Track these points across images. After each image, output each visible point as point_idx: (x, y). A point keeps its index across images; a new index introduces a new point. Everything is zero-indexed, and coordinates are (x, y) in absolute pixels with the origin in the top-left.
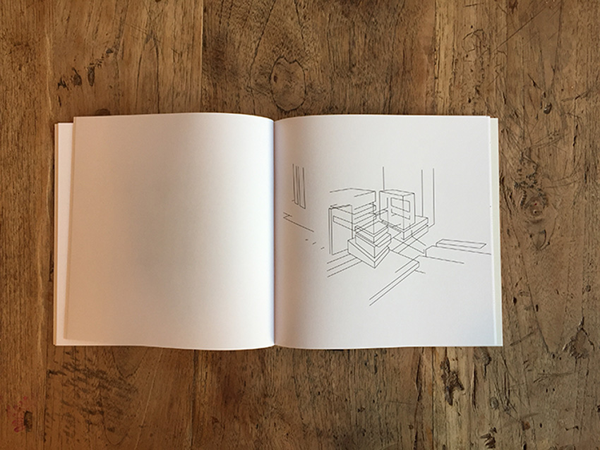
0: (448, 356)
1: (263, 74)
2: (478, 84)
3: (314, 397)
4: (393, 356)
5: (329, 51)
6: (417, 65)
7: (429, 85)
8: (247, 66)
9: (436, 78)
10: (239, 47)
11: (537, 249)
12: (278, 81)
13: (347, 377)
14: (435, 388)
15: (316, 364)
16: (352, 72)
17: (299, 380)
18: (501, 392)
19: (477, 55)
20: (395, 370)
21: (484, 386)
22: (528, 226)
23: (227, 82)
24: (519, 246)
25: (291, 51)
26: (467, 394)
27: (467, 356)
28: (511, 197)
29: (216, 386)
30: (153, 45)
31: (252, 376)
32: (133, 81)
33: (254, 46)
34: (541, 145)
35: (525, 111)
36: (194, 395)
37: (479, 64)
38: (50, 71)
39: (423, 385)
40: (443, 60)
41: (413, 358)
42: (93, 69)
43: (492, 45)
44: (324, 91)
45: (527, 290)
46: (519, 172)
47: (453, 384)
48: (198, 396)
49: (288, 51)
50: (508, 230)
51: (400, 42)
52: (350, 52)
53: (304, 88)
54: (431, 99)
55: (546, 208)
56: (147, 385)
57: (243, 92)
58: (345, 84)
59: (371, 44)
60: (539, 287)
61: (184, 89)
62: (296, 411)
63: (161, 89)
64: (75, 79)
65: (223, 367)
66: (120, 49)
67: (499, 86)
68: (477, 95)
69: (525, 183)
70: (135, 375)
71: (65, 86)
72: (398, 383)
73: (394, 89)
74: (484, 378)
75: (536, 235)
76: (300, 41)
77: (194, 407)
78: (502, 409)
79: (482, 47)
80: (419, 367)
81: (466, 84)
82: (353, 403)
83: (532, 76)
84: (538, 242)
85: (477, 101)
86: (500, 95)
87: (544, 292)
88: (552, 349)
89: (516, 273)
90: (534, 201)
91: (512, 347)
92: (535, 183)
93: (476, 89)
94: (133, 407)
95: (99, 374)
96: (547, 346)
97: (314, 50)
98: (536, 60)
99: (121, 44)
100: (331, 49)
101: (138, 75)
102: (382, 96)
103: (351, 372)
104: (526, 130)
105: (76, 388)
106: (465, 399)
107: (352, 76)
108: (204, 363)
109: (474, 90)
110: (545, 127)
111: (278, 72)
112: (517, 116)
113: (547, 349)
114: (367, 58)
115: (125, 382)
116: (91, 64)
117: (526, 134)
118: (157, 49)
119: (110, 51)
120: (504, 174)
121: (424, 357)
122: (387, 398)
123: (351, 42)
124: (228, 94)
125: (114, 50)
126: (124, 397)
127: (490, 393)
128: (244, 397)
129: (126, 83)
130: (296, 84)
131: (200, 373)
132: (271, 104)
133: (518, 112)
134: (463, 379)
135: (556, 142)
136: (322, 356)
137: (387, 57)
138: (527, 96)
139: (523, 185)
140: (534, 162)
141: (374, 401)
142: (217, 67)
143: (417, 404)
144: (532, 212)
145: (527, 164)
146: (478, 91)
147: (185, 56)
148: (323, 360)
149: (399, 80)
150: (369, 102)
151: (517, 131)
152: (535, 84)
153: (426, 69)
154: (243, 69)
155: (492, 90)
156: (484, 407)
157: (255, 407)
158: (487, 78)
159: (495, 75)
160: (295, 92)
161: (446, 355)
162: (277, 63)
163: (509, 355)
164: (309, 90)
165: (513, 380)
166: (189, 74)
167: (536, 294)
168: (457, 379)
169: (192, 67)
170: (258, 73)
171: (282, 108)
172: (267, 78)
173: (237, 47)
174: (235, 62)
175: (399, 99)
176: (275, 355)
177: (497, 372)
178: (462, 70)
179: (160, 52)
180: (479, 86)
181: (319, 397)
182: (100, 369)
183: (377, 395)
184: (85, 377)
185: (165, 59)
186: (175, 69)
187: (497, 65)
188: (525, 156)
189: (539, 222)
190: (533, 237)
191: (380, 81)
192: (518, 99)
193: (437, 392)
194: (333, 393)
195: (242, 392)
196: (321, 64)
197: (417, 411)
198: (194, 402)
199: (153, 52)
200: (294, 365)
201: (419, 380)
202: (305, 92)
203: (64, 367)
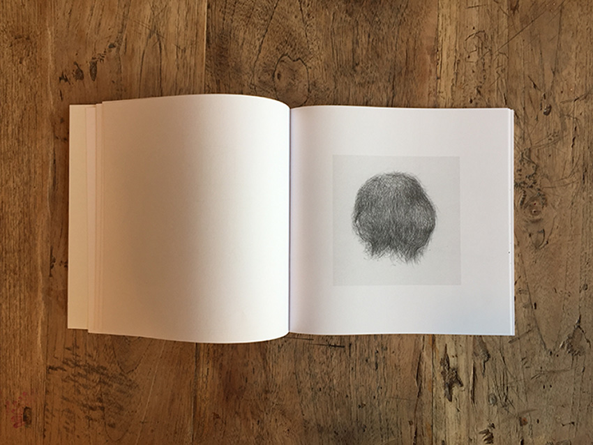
0: (448, 352)
1: (267, 71)
2: (480, 84)
3: (316, 393)
4: (393, 352)
5: (333, 49)
6: (419, 65)
7: (431, 86)
8: (250, 63)
9: (438, 78)
10: (243, 44)
11: (536, 248)
12: (282, 79)
13: (348, 373)
14: (434, 384)
15: (317, 360)
16: (355, 71)
17: (301, 376)
18: (499, 388)
19: (479, 57)
20: (395, 366)
21: (483, 382)
22: (527, 225)
23: (230, 79)
24: (518, 245)
25: (294, 49)
26: (467, 390)
27: (467, 353)
29: (217, 382)
30: (156, 41)
31: (254, 372)
32: (136, 77)
33: (258, 43)
34: (540, 146)
35: (525, 113)
36: (196, 391)
37: (481, 65)
38: (51, 64)
39: (423, 381)
40: (445, 61)
41: (414, 355)
42: (95, 64)
43: (494, 47)
44: (328, 89)
45: (526, 289)
46: (519, 172)
47: (452, 380)
48: (199, 392)
49: (291, 49)
51: (403, 42)
52: (354, 51)
53: (307, 86)
54: (433, 98)
55: (545, 208)
56: (148, 381)
57: (246, 89)
58: (348, 82)
59: (374, 44)
60: (537, 286)
61: (187, 85)
62: (297, 407)
63: (164, 85)
64: (77, 73)
65: (225, 363)
66: (123, 44)
67: (500, 87)
68: (479, 96)
69: (524, 183)
70: (136, 371)
71: (66, 80)
72: (399, 379)
73: (397, 88)
74: (483, 374)
75: (535, 234)
76: (304, 39)
77: (195, 403)
78: (500, 405)
79: (484, 48)
80: (419, 363)
81: (467, 85)
82: (354, 399)
83: (532, 77)
84: (537, 241)
85: (478, 101)
86: (501, 95)
87: (542, 290)
88: (550, 347)
90: (533, 201)
91: (509, 344)
92: (535, 183)
93: (477, 89)
94: (134, 402)
95: (100, 370)
96: (545, 344)
97: (317, 48)
98: (537, 62)
99: (124, 39)
100: (335, 48)
101: (141, 71)
102: (385, 95)
103: (352, 369)
104: (526, 131)
105: (77, 384)
106: (464, 394)
107: (355, 75)
108: (205, 360)
109: (476, 91)
110: (545, 128)
111: (282, 70)
112: (518, 117)
114: (370, 57)
115: (126, 378)
116: (93, 59)
117: (526, 135)
118: (160, 44)
119: (112, 46)
121: (424, 354)
122: (387, 395)
123: (355, 41)
125: (117, 44)
126: (125, 393)
127: (489, 389)
128: (246, 393)
129: (128, 77)
130: (300, 82)
131: (201, 369)
133: (519, 113)
134: (462, 376)
135: (555, 144)
136: (323, 353)
137: (390, 56)
138: (527, 97)
139: (522, 185)
140: (533, 163)
141: (374, 397)
142: (220, 64)
143: (417, 400)
144: (531, 212)
145: (526, 165)
146: (479, 92)
147: (188, 51)
148: (325, 357)
149: (402, 80)
150: (372, 101)
151: (517, 132)
152: (535, 86)
153: (428, 68)
154: (247, 66)
155: (493, 91)
156: (483, 403)
157: (257, 403)
158: (489, 79)
159: (496, 75)
160: (299, 90)
161: (446, 352)
162: (280, 61)
163: (508, 352)
164: (313, 89)
165: (512, 376)
166: (192, 71)
167: (535, 291)
168: (457, 376)
169: (195, 64)
170: (261, 71)
172: (271, 75)
173: (240, 44)
174: (239, 59)
175: (402, 99)
176: (277, 351)
177: (496, 369)
178: (464, 70)
179: (163, 48)
180: (481, 87)
181: (320, 394)
182: (101, 365)
183: (378, 392)
184: (85, 373)
185: (168, 55)
186: (178, 65)
187: (498, 67)
188: (524, 156)
189: (537, 221)
190: (532, 236)
191: (383, 80)
192: (519, 100)
193: (437, 388)
194: (334, 390)
195: (243, 388)
196: (324, 62)
197: (417, 408)
198: (195, 397)
199: (156, 48)
200: (296, 361)
201: (419, 377)
202: (309, 90)
203: (64, 362)
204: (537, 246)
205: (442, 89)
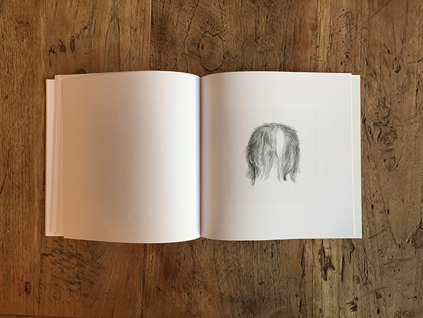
0: (324, 246)
1: (194, 44)
2: (348, 51)
3: (229, 274)
4: (284, 245)
6: (303, 37)
7: (312, 52)
8: (182, 38)
9: (317, 47)
10: (177, 25)
11: (389, 170)
12: (204, 49)
13: (251, 260)
14: (314, 268)
15: (230, 251)
16: (257, 42)
17: (218, 261)
18: (361, 271)
19: (347, 31)
20: (286, 255)
21: (350, 267)
22: (382, 153)
23: (168, 50)
24: (376, 167)
25: (213, 27)
26: (337, 273)
27: (338, 246)
28: (370, 133)
29: (159, 265)
30: (116, 23)
31: (185, 259)
32: (102, 49)
33: (187, 24)
34: (392, 95)
35: (381, 71)
36: (144, 272)
37: (349, 37)
38: (43, 41)
39: (306, 265)
40: (323, 34)
41: (299, 247)
42: (73, 41)
43: (358, 23)
44: (238, 56)
45: (381, 199)
46: (376, 115)
47: (327, 265)
48: (146, 273)
49: (211, 28)
50: (368, 156)
51: (291, 21)
52: (256, 28)
53: (223, 54)
54: (313, 62)
55: (396, 141)
56: (111, 264)
57: (179, 57)
58: (252, 51)
59: (271, 23)
60: (390, 197)
61: (138, 55)
62: (215, 284)
63: (121, 55)
64: (61, 47)
65: (165, 252)
66: (93, 26)
67: (363, 52)
68: (347, 59)
69: (380, 122)
70: (102, 257)
71: (54, 52)
72: (288, 264)
73: (288, 55)
74: (350, 261)
75: (388, 160)
76: (220, 20)
77: (144, 280)
78: (362, 284)
79: (351, 24)
80: (303, 253)
81: (339, 51)
82: (256, 278)
83: (387, 45)
84: (390, 165)
85: (346, 63)
86: (363, 59)
87: (393, 201)
88: (399, 242)
89: (373, 187)
90: (387, 136)
91: (369, 240)
92: (388, 122)
93: (346, 54)
94: (101, 279)
95: (77, 256)
96: (395, 239)
97: (230, 26)
98: (390, 34)
99: (93, 23)
100: (242, 26)
101: (106, 45)
102: (279, 59)
103: (255, 257)
104: (382, 85)
105: (61, 266)
106: (336, 276)
107: (257, 46)
108: (150, 249)
109: (345, 55)
110: (395, 82)
111: (204, 43)
112: (376, 74)
113: (395, 241)
114: (268, 32)
115: (95, 262)
116: (72, 37)
117: (382, 87)
118: (119, 28)
119: (85, 28)
120: (366, 116)
121: (307, 246)
122: (280, 275)
123: (257, 21)
124: (169, 58)
125: (88, 26)
126: (95, 272)
127: (354, 272)
128: (179, 273)
129: (96, 50)
130: (217, 51)
131: (148, 256)
132: (199, 66)
133: (376, 72)
134: (334, 262)
135: (403, 94)
136: (234, 245)
137: (282, 32)
138: (382, 59)
139: (379, 124)
140: (387, 108)
141: (271, 277)
142: (161, 39)
143: (302, 279)
144: (385, 143)
145: (382, 109)
146: (347, 56)
147: (138, 31)
148: (235, 248)
149: (291, 49)
150: (269, 64)
151: (375, 85)
152: (388, 51)
153: (310, 40)
154: (180, 41)
155: (358, 56)
157: (187, 280)
158: (355, 47)
159: (360, 44)
160: (217, 57)
161: (322, 245)
162: (203, 36)
163: (368, 245)
164: (227, 56)
165: (371, 263)
166: (141, 45)
167: (388, 201)
168: (330, 262)
169: (143, 39)
170: (190, 44)
171: (207, 68)
172: (197, 47)
173: (175, 25)
174: (174, 35)
175: (291, 62)
176: (201, 244)
177: (359, 258)
178: (336, 41)
179: (121, 28)
180: (349, 53)
181: (231, 274)
182: (78, 253)
183: (273, 273)
184: (67, 258)
185: (124, 33)
186: (131, 40)
187: (362, 38)
188: (381, 103)
189: (390, 150)
190: (386, 162)
191: (277, 49)
192: (377, 62)
193: (316, 271)
194: (242, 271)
195: (177, 270)
196: (235, 37)
197: (302, 284)
198: (144, 276)
199: (116, 28)
200: (214, 251)
201: (303, 263)
202: (224, 57)
203: (53, 251)
204: (389, 169)
205: (320, 55)
